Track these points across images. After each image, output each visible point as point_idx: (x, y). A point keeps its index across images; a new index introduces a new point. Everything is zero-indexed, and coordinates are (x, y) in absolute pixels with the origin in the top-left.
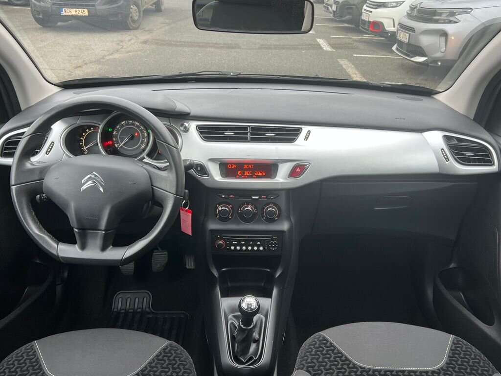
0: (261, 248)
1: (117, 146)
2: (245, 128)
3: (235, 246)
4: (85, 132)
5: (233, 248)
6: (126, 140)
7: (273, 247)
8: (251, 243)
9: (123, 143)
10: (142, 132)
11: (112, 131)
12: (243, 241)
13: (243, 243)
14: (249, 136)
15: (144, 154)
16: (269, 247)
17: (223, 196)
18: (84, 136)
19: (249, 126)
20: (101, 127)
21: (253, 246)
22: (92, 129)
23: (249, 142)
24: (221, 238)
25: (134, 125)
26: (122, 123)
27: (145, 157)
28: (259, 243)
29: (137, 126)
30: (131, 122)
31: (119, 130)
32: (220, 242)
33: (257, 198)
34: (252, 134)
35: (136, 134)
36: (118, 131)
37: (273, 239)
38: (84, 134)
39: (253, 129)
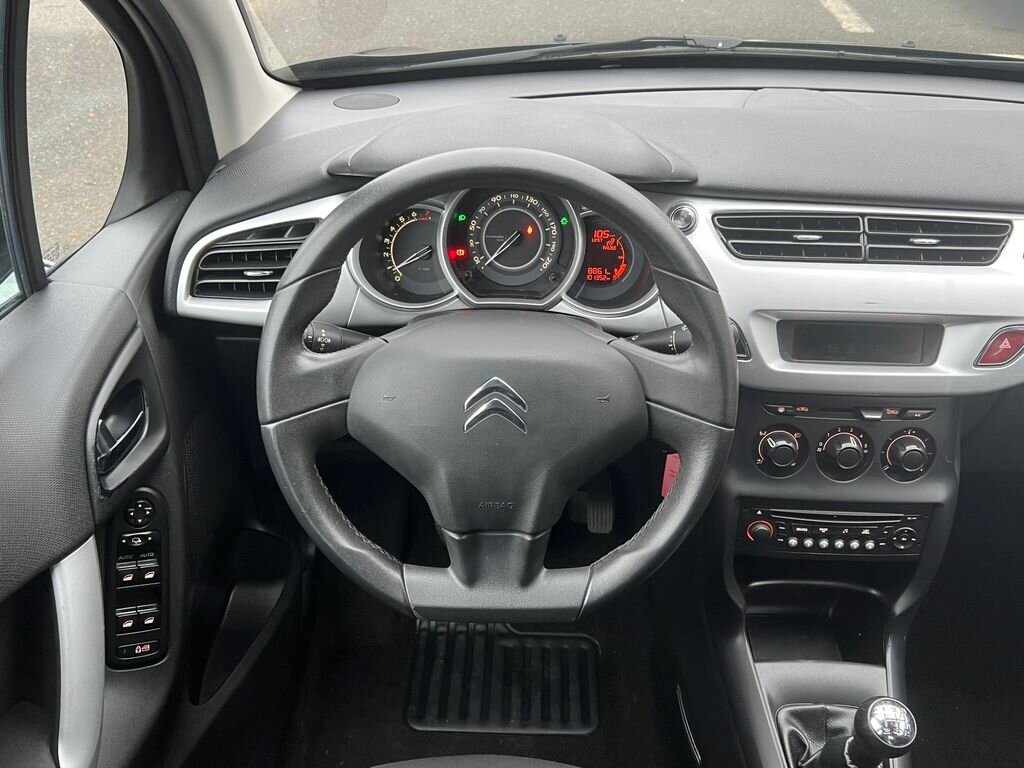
0: (870, 545)
1: (478, 262)
2: (852, 222)
3: (801, 537)
4: (395, 222)
5: (793, 542)
6: (504, 246)
7: (904, 543)
8: (846, 531)
9: (495, 255)
10: (545, 226)
11: (467, 223)
12: (824, 525)
13: (824, 530)
14: (863, 242)
15: (562, 291)
16: (890, 542)
17: (781, 410)
18: (393, 233)
19: (863, 215)
20: (445, 214)
21: (847, 539)
22: (414, 214)
23: (864, 261)
24: (766, 517)
25: (523, 204)
26: (494, 200)
27: (564, 297)
28: (866, 532)
29: (532, 209)
30: (516, 196)
31: (485, 218)
32: (761, 527)
33: (879, 417)
34: (871, 239)
35: (530, 230)
36: (481, 223)
37: (905, 522)
38: (392, 229)
39: (876, 223)
